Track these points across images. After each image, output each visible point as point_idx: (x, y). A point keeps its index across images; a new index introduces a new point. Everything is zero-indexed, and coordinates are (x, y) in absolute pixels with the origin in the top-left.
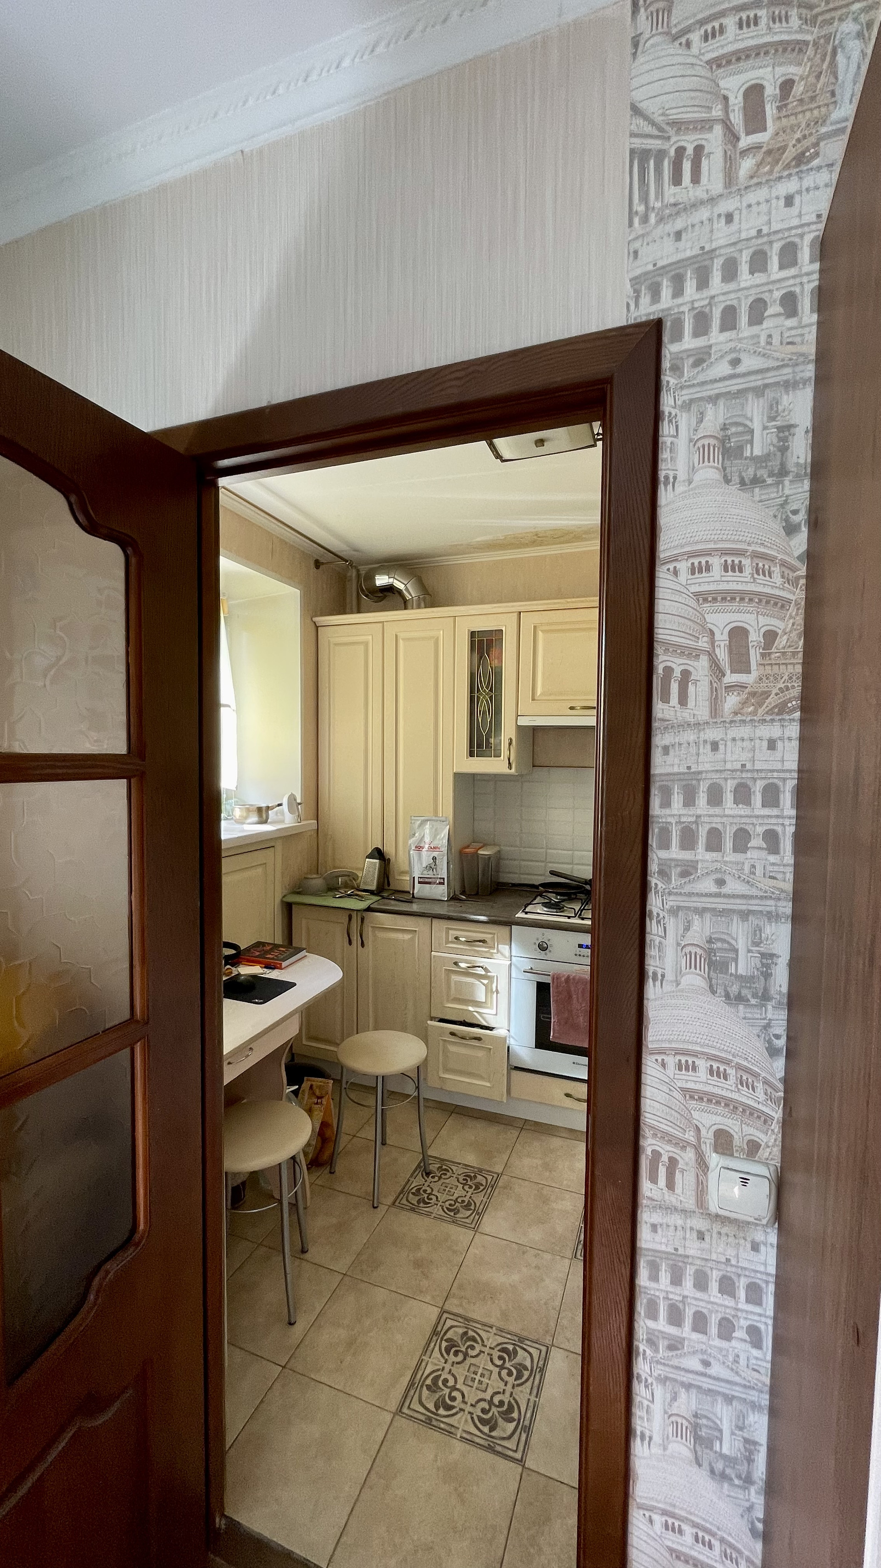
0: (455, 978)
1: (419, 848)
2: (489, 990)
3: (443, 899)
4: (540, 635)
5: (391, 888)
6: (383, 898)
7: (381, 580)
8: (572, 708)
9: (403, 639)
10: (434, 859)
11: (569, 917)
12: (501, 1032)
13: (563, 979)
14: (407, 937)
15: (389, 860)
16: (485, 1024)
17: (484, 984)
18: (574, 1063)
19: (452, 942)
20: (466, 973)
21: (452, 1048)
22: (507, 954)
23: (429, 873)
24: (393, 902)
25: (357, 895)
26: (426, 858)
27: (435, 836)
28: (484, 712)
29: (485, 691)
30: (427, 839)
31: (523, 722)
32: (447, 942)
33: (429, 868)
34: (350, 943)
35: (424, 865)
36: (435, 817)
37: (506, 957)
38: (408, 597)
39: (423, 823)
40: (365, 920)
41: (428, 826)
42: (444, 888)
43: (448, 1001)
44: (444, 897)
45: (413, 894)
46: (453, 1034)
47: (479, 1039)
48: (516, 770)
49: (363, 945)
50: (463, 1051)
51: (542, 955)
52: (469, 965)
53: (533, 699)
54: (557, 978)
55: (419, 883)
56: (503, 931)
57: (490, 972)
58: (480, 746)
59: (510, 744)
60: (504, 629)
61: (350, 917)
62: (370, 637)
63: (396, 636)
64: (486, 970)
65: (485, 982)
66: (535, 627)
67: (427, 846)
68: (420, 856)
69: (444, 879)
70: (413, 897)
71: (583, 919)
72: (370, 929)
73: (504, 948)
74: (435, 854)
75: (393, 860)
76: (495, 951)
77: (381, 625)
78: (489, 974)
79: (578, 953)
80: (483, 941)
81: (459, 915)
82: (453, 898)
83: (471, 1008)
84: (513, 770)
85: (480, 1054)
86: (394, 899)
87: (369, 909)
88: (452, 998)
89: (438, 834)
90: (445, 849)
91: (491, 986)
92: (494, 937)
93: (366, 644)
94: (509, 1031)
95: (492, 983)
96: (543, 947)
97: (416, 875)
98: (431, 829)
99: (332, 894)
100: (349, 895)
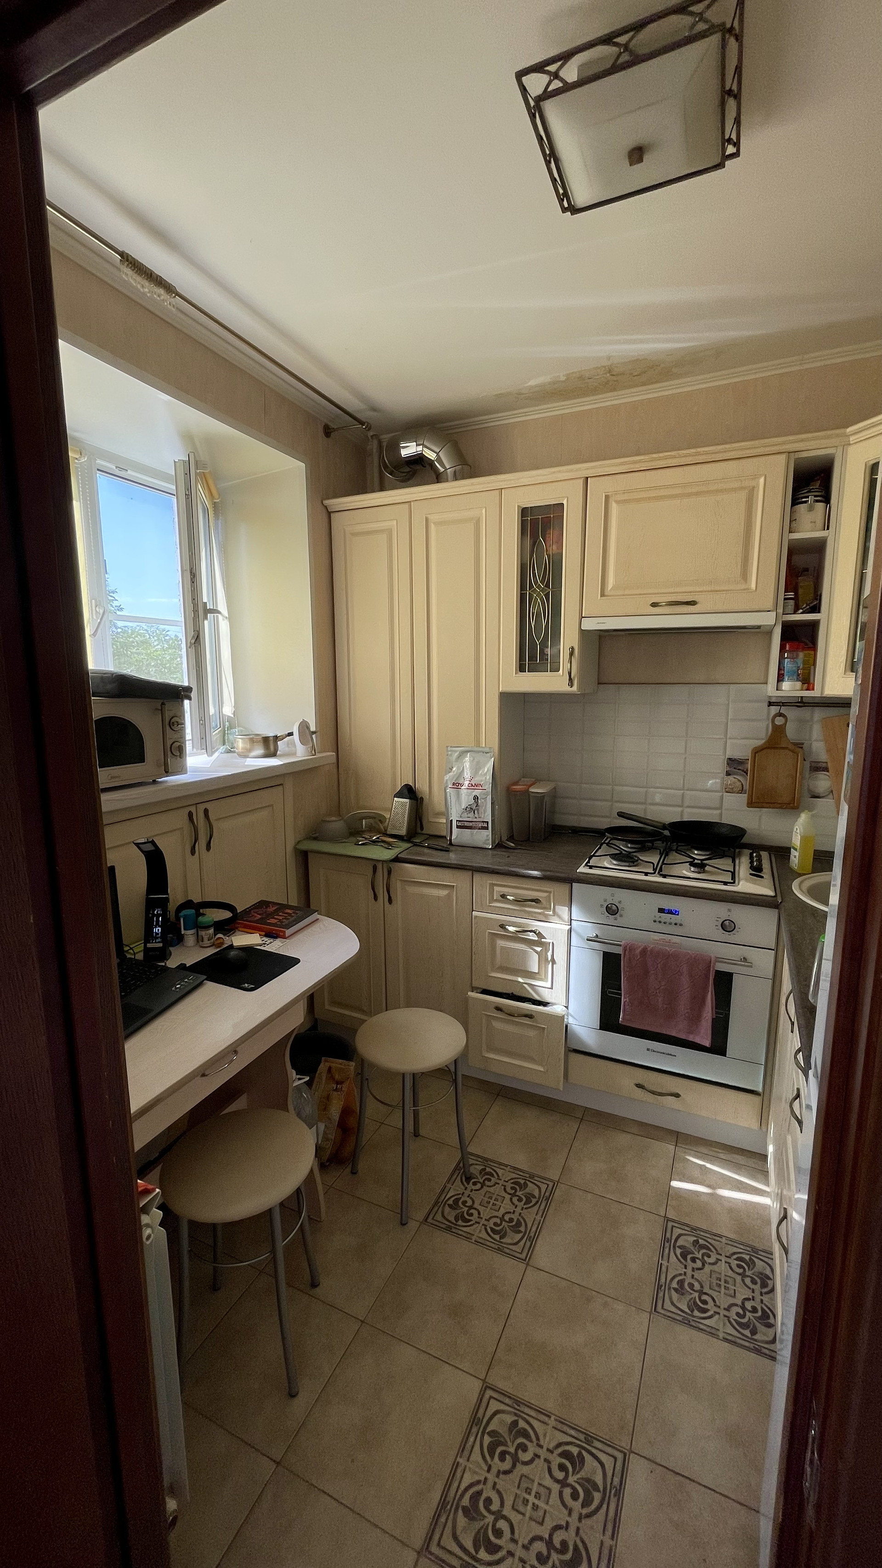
0: (501, 943)
1: (457, 785)
2: (543, 960)
3: (487, 847)
4: (614, 508)
5: (424, 832)
6: (415, 845)
7: (409, 449)
8: (654, 605)
9: (434, 523)
10: (476, 798)
11: (646, 874)
12: (558, 1009)
13: (638, 951)
14: (443, 893)
15: (422, 799)
16: (537, 997)
17: (536, 952)
18: (648, 1050)
19: (497, 901)
20: (514, 937)
21: (497, 1025)
22: (566, 917)
23: (469, 815)
24: (426, 851)
25: (384, 842)
26: (466, 798)
27: (476, 769)
28: (539, 614)
29: (539, 587)
30: (467, 774)
31: (589, 625)
32: (492, 900)
33: (470, 809)
34: (376, 898)
35: (464, 806)
36: (476, 750)
37: (564, 921)
38: (442, 470)
39: (463, 754)
40: (392, 872)
41: (467, 758)
42: (489, 832)
43: (492, 970)
44: (488, 844)
45: (451, 840)
46: (498, 1009)
47: (530, 1016)
48: (579, 687)
49: (390, 901)
50: (510, 1028)
51: (611, 920)
52: (517, 929)
53: (603, 595)
54: (630, 950)
55: (458, 827)
56: (563, 888)
57: (545, 938)
58: (532, 658)
59: (572, 654)
60: (565, 502)
61: (375, 869)
62: (395, 522)
63: (427, 519)
64: (539, 935)
65: (539, 949)
66: (607, 497)
67: (467, 783)
68: (458, 796)
69: (487, 822)
70: (451, 844)
71: (665, 876)
72: (399, 884)
73: (563, 911)
74: (477, 793)
75: (426, 797)
76: (551, 913)
77: (407, 505)
78: (543, 940)
79: (658, 920)
80: (536, 901)
81: (507, 868)
82: (499, 846)
83: (520, 980)
84: (575, 688)
85: (532, 1033)
86: (428, 847)
87: (397, 860)
88: (497, 966)
89: (480, 768)
90: (488, 787)
91: (546, 954)
92: (549, 897)
93: (389, 532)
94: (567, 1007)
95: (547, 951)
96: (612, 910)
97: (454, 818)
98: (471, 762)
99: (353, 839)
100: (374, 842)
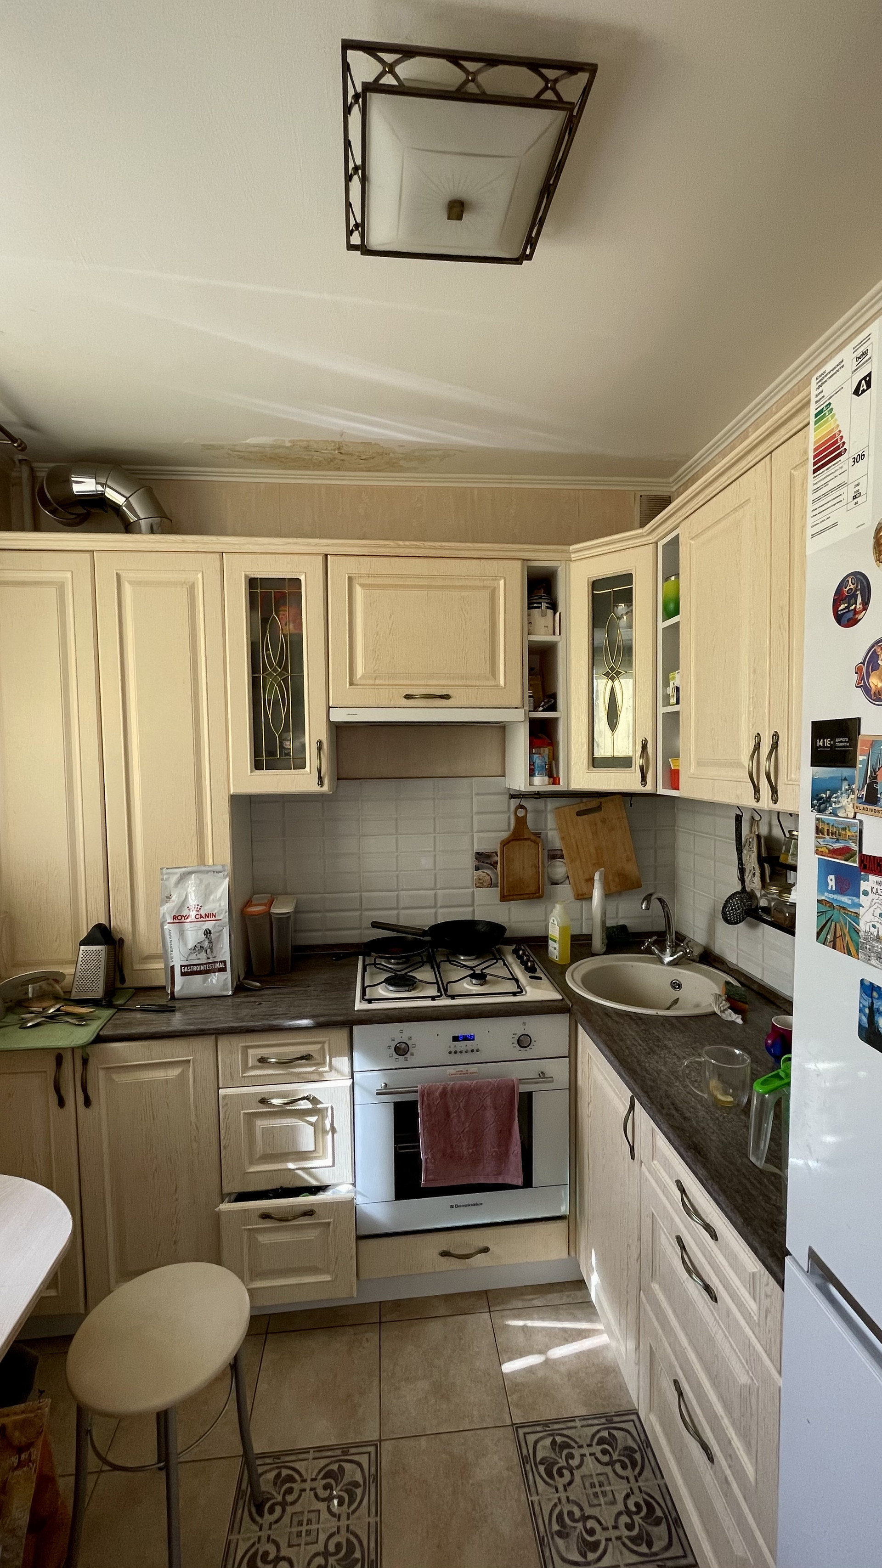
0: (261, 1124)
1: (179, 919)
2: (319, 1131)
3: (225, 993)
4: (359, 591)
5: (127, 984)
6: (120, 1009)
7: (84, 485)
8: (408, 697)
9: (130, 582)
10: (208, 933)
11: (433, 998)
12: (341, 1191)
13: (437, 1094)
14: (173, 1073)
15: (121, 941)
16: (315, 1183)
17: (311, 1124)
18: (452, 1207)
19: (254, 1068)
20: (282, 1112)
21: (264, 1239)
22: (346, 1069)
23: (199, 956)
24: (139, 1015)
25: (68, 1014)
26: (193, 934)
27: (206, 893)
28: (276, 702)
29: (275, 670)
30: (192, 901)
31: (338, 716)
32: (246, 1068)
33: (199, 948)
34: (61, 1103)
35: (191, 945)
36: (201, 868)
37: (343, 1075)
38: (133, 518)
39: (184, 877)
40: (90, 1061)
41: (192, 881)
42: (227, 975)
43: (251, 1163)
44: (227, 990)
45: (172, 993)
46: (266, 1216)
47: (309, 1213)
48: (330, 788)
49: (87, 1102)
50: (283, 1237)
51: (401, 1062)
52: (286, 1100)
53: (351, 684)
54: (428, 1094)
55: (183, 974)
56: (339, 1036)
57: (321, 1103)
58: (271, 753)
59: (320, 749)
60: (302, 578)
61: (59, 1059)
62: (69, 575)
63: (118, 576)
64: (314, 1101)
65: (313, 1119)
66: (350, 579)
67: (193, 914)
68: (182, 933)
69: (225, 962)
70: (173, 997)
71: (453, 997)
72: (101, 1073)
73: (342, 1063)
74: (209, 925)
75: (128, 939)
76: (327, 1069)
77: (88, 555)
78: (319, 1106)
79: (453, 1050)
80: (307, 1057)
81: (266, 1022)
82: (239, 988)
83: (291, 1166)
84: (325, 788)
85: (312, 1235)
86: (142, 1010)
87: (99, 1039)
88: (258, 1156)
89: (211, 893)
90: (224, 916)
91: (323, 1124)
92: (323, 1048)
93: (61, 587)
94: (354, 1185)
95: (323, 1118)
96: (401, 1050)
97: (177, 961)
98: (198, 886)
99: (16, 1020)
100: (52, 1017)
